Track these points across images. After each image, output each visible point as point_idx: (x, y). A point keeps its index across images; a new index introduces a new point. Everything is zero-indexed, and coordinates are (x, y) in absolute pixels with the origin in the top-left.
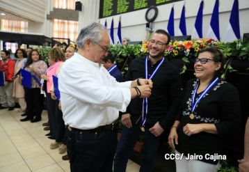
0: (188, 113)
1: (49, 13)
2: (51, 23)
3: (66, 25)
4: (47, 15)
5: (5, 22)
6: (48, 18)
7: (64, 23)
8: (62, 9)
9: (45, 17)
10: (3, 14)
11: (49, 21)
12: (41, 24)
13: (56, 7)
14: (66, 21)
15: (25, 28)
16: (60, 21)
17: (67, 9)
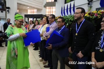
0: (99, 48)
1: (44, 5)
2: (46, 9)
3: (51, 9)
4: (44, 6)
5: (29, 11)
6: (44, 7)
7: (50, 8)
8: (50, 2)
9: (43, 6)
10: (28, 8)
11: (44, 8)
12: (41, 9)
13: (47, 2)
14: (51, 7)
15: (36, 12)
16: (49, 7)
17: (52, 2)
